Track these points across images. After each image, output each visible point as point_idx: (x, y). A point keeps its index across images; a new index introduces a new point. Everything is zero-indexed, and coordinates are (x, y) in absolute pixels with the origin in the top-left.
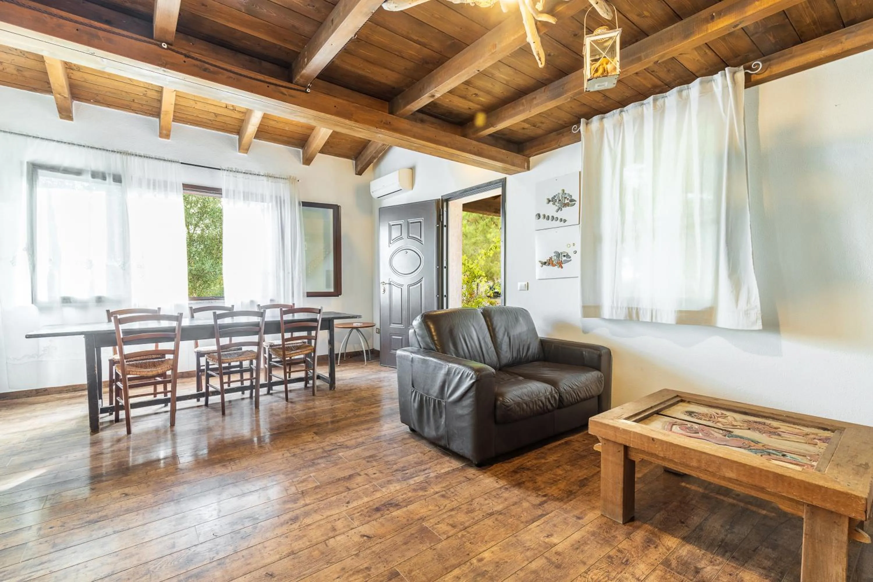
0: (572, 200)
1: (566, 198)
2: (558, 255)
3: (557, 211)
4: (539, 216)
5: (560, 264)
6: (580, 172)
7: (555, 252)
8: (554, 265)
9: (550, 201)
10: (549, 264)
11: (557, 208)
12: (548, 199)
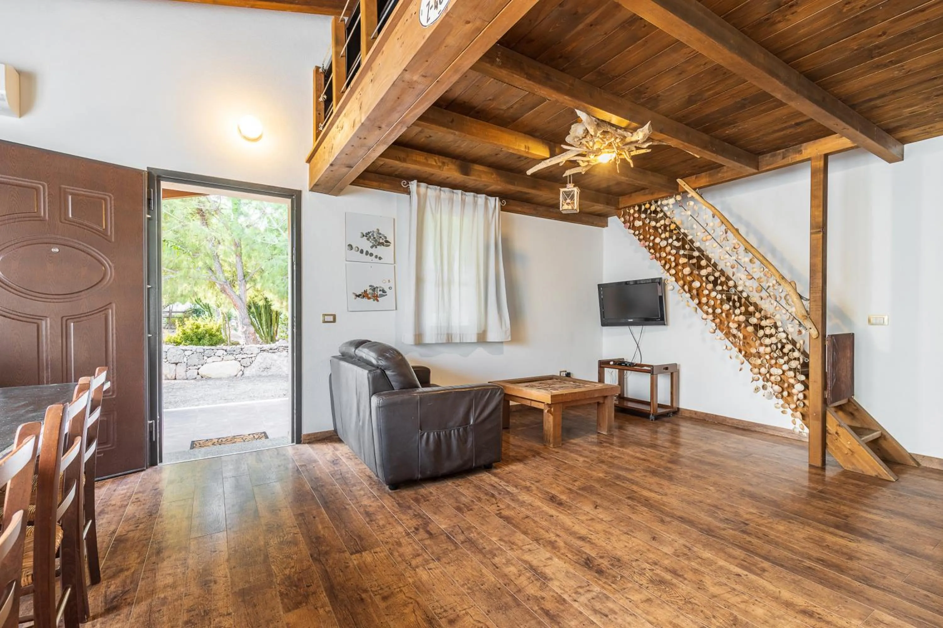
0: (387, 242)
1: (380, 237)
2: (374, 289)
3: (372, 247)
4: (351, 247)
5: (376, 298)
6: (394, 219)
7: (370, 286)
8: (369, 298)
9: (364, 236)
10: (364, 297)
11: (371, 244)
12: (362, 233)
